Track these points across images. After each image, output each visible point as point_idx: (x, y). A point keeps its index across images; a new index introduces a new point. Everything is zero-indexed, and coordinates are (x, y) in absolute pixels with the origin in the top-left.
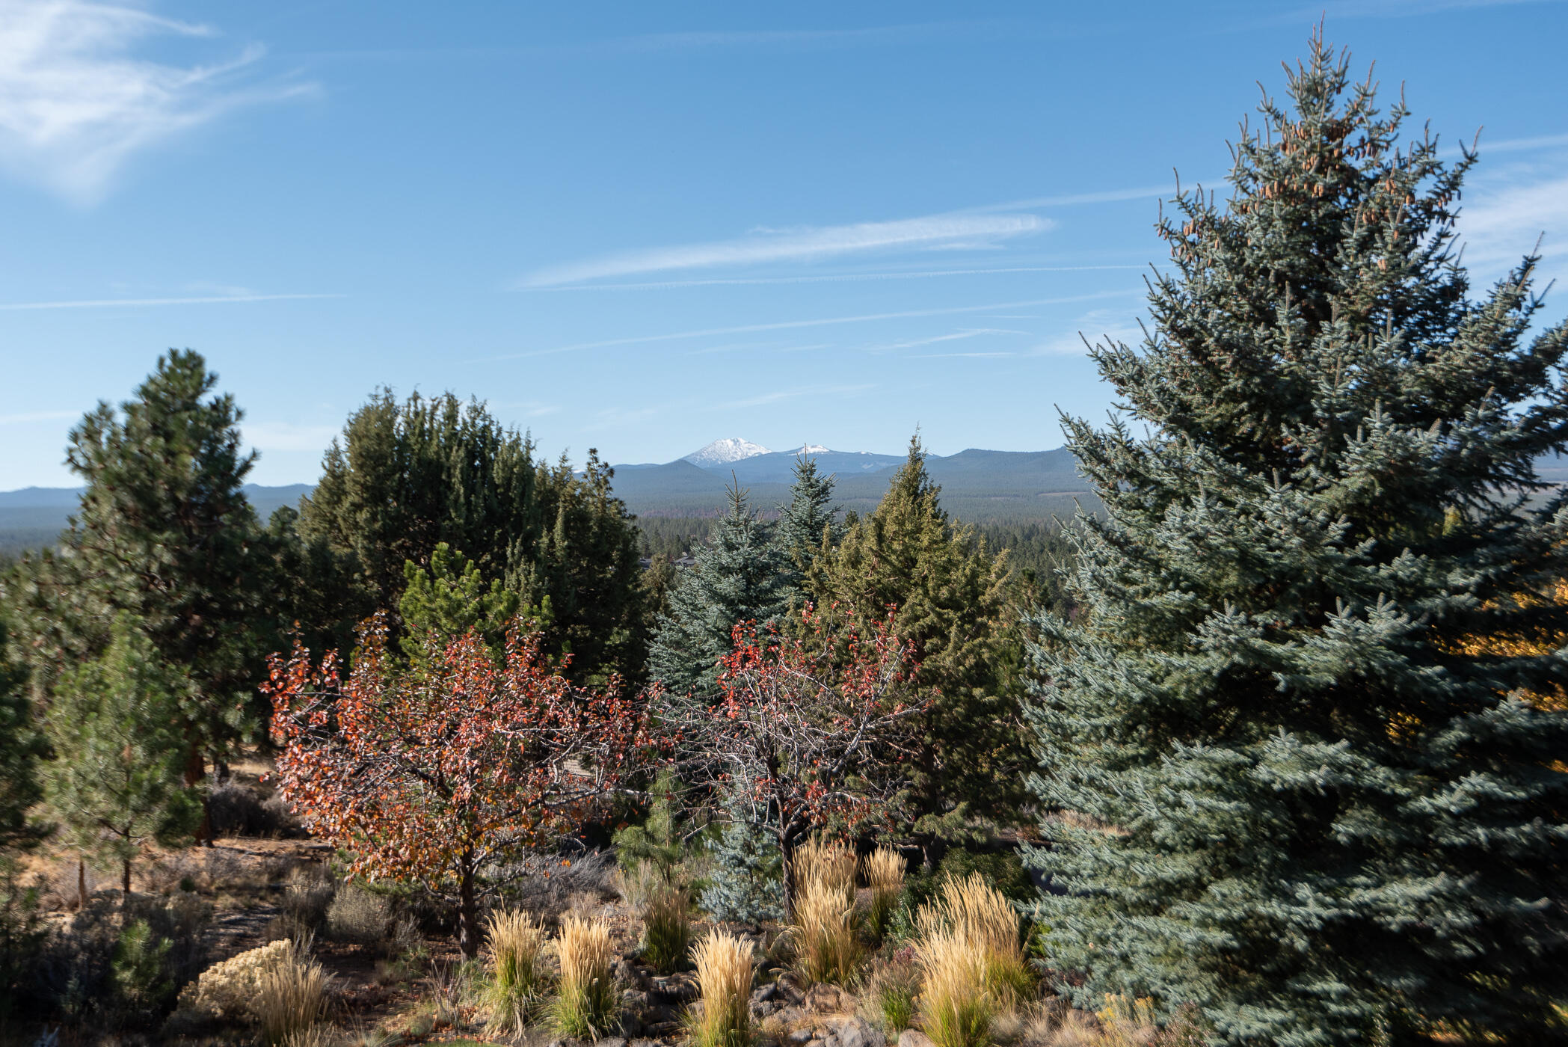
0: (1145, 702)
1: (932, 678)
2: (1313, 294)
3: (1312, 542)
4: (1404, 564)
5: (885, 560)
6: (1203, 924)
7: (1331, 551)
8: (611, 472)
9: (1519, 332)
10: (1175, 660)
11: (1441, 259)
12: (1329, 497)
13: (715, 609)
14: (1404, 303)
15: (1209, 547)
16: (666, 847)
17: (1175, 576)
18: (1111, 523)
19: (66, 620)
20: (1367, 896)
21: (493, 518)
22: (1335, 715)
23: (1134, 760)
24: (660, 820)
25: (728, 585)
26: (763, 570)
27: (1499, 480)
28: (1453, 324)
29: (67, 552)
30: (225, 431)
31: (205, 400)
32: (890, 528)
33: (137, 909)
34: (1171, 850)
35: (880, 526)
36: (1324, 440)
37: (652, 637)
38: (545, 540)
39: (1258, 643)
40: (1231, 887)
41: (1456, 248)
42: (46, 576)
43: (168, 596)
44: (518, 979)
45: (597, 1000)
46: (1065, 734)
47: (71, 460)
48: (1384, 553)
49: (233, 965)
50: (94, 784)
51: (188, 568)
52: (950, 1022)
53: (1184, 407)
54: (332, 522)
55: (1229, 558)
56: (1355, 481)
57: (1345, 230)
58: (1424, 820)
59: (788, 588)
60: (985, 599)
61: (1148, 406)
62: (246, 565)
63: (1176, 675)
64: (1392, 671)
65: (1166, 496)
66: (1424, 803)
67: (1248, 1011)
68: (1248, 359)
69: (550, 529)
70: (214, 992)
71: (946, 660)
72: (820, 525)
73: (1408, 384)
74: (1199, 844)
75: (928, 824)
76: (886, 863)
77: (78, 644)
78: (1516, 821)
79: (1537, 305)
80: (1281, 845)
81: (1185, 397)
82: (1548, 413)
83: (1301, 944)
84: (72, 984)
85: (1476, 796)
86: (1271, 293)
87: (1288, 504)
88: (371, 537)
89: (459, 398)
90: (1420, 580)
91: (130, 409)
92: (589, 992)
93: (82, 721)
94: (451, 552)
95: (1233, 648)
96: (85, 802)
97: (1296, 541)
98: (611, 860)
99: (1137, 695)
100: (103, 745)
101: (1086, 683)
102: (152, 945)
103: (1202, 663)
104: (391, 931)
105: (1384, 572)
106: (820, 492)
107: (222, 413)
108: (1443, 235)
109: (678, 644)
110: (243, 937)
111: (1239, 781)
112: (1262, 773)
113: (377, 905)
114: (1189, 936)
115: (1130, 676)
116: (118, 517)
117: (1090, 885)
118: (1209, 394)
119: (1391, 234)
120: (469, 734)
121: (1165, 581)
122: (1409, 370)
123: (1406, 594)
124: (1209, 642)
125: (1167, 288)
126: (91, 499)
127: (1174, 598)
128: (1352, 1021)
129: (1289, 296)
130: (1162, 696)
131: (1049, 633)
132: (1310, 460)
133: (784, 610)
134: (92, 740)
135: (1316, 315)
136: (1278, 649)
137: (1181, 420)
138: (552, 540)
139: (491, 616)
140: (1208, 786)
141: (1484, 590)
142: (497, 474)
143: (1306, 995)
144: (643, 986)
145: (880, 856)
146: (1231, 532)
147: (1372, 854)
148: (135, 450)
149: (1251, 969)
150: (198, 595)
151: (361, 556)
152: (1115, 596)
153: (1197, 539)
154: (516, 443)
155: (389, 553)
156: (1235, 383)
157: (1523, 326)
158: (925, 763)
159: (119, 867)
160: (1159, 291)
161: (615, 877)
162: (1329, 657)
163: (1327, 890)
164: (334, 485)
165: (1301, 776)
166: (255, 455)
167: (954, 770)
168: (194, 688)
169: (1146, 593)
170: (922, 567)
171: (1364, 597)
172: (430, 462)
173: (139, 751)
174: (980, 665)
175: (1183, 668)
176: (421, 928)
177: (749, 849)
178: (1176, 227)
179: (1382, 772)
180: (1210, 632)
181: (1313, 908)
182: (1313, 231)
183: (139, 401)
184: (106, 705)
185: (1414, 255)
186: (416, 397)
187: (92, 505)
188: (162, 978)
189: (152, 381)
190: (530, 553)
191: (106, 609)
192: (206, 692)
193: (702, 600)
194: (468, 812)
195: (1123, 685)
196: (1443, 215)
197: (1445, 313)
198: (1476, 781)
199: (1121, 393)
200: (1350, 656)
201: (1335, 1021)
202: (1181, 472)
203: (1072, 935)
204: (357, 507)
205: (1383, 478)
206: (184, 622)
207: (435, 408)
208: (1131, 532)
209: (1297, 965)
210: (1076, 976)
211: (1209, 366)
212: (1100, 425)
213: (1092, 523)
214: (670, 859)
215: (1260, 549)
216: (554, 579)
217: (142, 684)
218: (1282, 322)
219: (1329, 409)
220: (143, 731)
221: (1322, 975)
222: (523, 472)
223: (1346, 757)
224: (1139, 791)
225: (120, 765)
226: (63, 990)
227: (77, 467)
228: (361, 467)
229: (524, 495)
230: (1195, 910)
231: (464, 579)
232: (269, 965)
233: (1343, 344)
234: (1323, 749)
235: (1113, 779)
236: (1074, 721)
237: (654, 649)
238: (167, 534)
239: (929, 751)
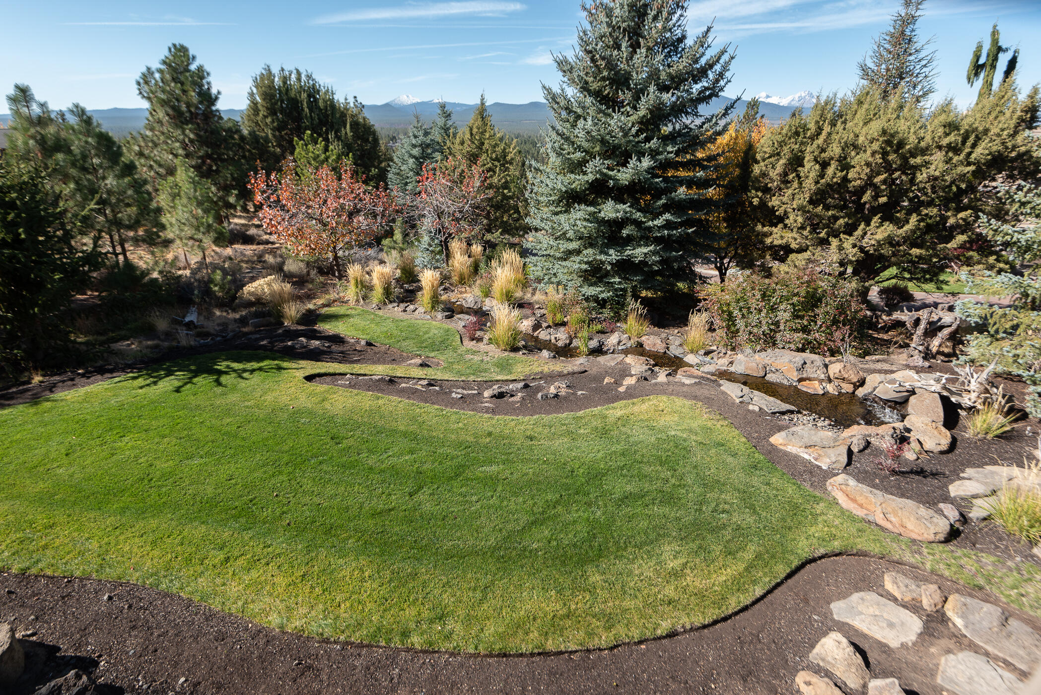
0: (566, 192)
1: (490, 186)
2: (635, 38)
3: (626, 135)
4: (654, 143)
5: (473, 143)
6: (580, 263)
7: (631, 138)
8: (363, 106)
9: (701, 57)
10: (577, 177)
11: (679, 26)
12: (632, 118)
13: (411, 161)
14: (665, 43)
15: (592, 136)
16: (401, 245)
17: (579, 147)
18: (559, 127)
19: (155, 161)
20: (630, 253)
21: (322, 123)
22: (625, 196)
23: (561, 212)
24: (398, 236)
25: (416, 152)
26: (428, 146)
27: (687, 113)
28: (681, 52)
29: (149, 133)
30: (204, 81)
31: (193, 67)
32: (475, 130)
33: (215, 267)
34: (572, 240)
35: (471, 129)
36: (633, 97)
37: (388, 171)
38: (344, 132)
39: (605, 171)
40: (590, 251)
41: (684, 22)
42: (143, 144)
43: (195, 152)
44: (359, 286)
45: (387, 291)
46: (538, 202)
47: (141, 93)
48: (648, 139)
49: (255, 284)
50: (184, 224)
51: (202, 141)
52: (502, 294)
53: (586, 83)
54: (257, 123)
55: (598, 140)
56: (642, 112)
57: (649, 11)
58: (650, 229)
59: (437, 153)
60: (509, 158)
61: (574, 82)
62: (225, 140)
63: (577, 182)
64: (647, 180)
65: (578, 117)
66: (650, 223)
67: (592, 288)
68: (611, 65)
69: (345, 128)
70: (249, 293)
71: (495, 180)
72: (448, 129)
73: (663, 76)
74: (580, 238)
75: (488, 237)
76: (477, 249)
77: (162, 171)
78: (677, 229)
79: (709, 46)
80: (605, 238)
81: (587, 79)
82: (707, 89)
83: (609, 268)
84: (196, 292)
85: (667, 220)
86: (621, 36)
87: (620, 121)
88: (273, 130)
89: (301, 70)
90: (658, 149)
91: (160, 71)
92: (384, 289)
93: (173, 200)
94: (312, 135)
95: (597, 172)
96: (182, 230)
97: (621, 134)
98: (382, 250)
99: (564, 189)
100: (185, 209)
101: (547, 185)
102: (224, 278)
103: (586, 178)
104: (308, 273)
105: (648, 145)
106: (448, 116)
107: (201, 74)
108: (681, 16)
109: (398, 174)
110: (253, 277)
111: (594, 218)
112: (602, 215)
113: (302, 265)
114: (576, 266)
115: (562, 183)
116: (167, 118)
117: (545, 253)
118: (595, 78)
119: (665, 14)
120: (332, 204)
121: (575, 149)
122: (664, 70)
123: (654, 153)
124: (589, 170)
125: (585, 32)
126: (153, 112)
127: (578, 155)
128: (621, 290)
129: (627, 39)
130: (572, 190)
131: (535, 168)
132: (628, 104)
133: (437, 162)
134: (180, 207)
135: (635, 46)
136: (611, 173)
137: (585, 88)
138: (346, 133)
139: (330, 161)
140: (585, 219)
141: (677, 153)
142: (321, 104)
143: (609, 283)
144: (402, 287)
145: (474, 246)
146: (599, 131)
147: (632, 240)
148: (168, 88)
149: (593, 276)
150: (207, 151)
151: (270, 136)
152: (559, 155)
153: (588, 133)
154: (328, 91)
155: (282, 136)
156: (605, 73)
157: (703, 54)
158: (487, 216)
159: (201, 254)
160: (581, 34)
161: (383, 255)
162: (627, 175)
163: (618, 251)
164: (254, 106)
165: (614, 215)
166: (219, 93)
167: (496, 219)
168: (213, 189)
169: (569, 154)
170: (486, 146)
171: (641, 154)
172: (293, 99)
173: (199, 211)
174: (506, 182)
175: (579, 180)
176: (319, 272)
177: (430, 245)
178: (588, 6)
179: (639, 214)
180: (590, 167)
181: (614, 257)
182: (638, 11)
183: (163, 67)
184: (182, 193)
185: (671, 23)
186: (283, 70)
187: (154, 113)
188: (230, 289)
189: (166, 57)
190: (338, 138)
191: (171, 157)
192: (218, 189)
193: (406, 158)
194: (333, 232)
195: (559, 186)
196: (683, 7)
197: (677, 48)
198: (667, 216)
199: (564, 76)
200: (634, 175)
201: (616, 290)
202: (584, 108)
203: (539, 268)
204: (265, 117)
205: (651, 111)
206: (204, 162)
207: (290, 75)
208: (565, 131)
209: (607, 274)
210: (539, 280)
211: (597, 66)
212: (556, 89)
213: (552, 127)
214: (402, 249)
215: (608, 137)
216: (348, 148)
217: (195, 186)
218: (623, 49)
219: (636, 84)
220: (199, 204)
221: (614, 277)
222: (332, 105)
223: (628, 209)
224: (562, 222)
225: (193, 216)
226: (193, 294)
227: (144, 97)
228: (264, 99)
229: (333, 114)
230: (578, 259)
231: (318, 146)
232: (269, 285)
233: (643, 59)
234: (621, 207)
235: (554, 218)
236: (541, 199)
237: (390, 176)
238: (190, 126)
239: (489, 212)
